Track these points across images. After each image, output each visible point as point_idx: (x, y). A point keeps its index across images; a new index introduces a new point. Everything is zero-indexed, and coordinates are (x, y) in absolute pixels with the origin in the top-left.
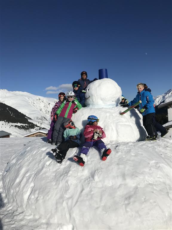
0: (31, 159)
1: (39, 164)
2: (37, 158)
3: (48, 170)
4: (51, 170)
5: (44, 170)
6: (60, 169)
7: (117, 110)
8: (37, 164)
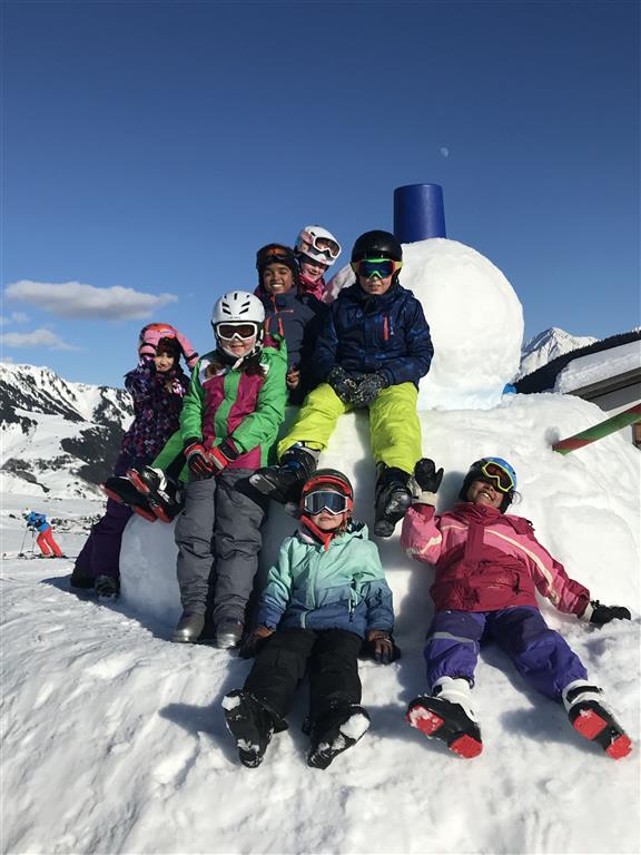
0: (28, 739)
1: (97, 780)
2: (71, 733)
3: (182, 819)
4: (204, 824)
5: (151, 821)
6: (267, 816)
7: (530, 423)
8: (85, 778)
